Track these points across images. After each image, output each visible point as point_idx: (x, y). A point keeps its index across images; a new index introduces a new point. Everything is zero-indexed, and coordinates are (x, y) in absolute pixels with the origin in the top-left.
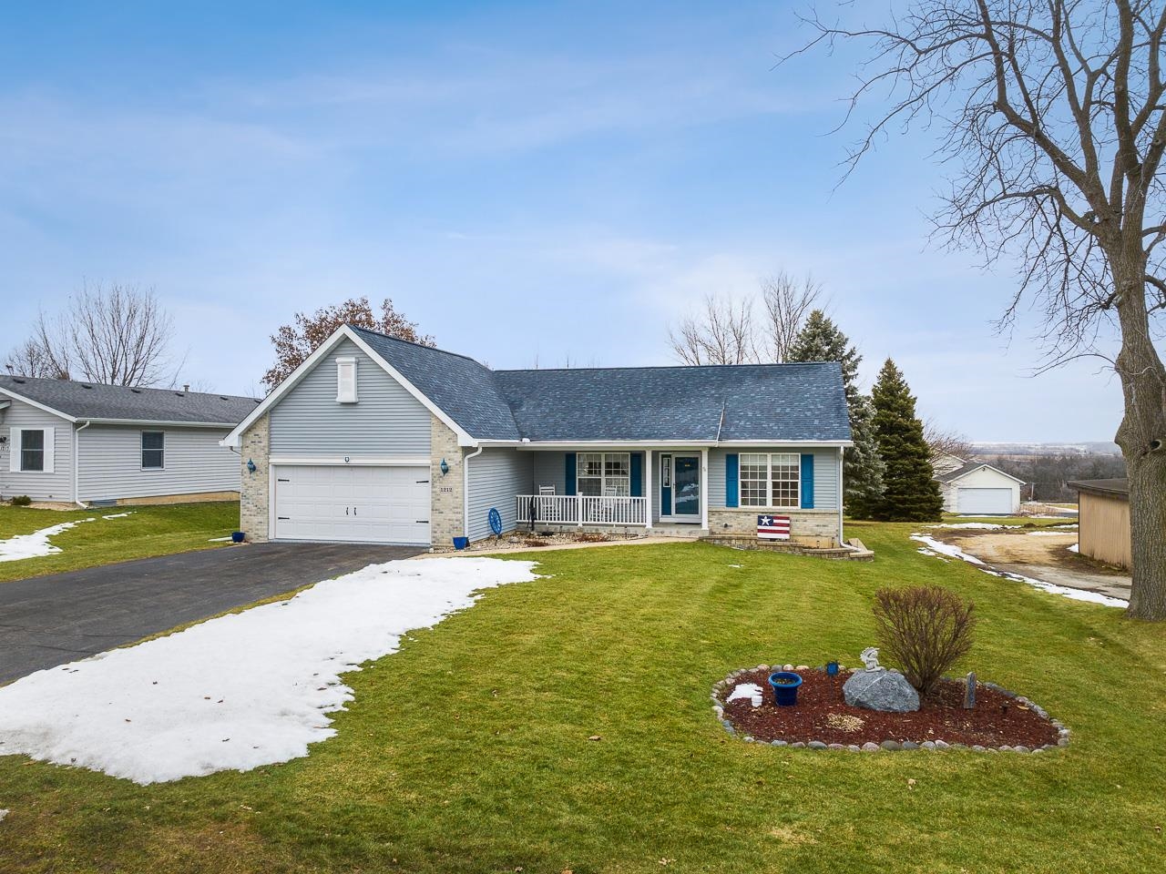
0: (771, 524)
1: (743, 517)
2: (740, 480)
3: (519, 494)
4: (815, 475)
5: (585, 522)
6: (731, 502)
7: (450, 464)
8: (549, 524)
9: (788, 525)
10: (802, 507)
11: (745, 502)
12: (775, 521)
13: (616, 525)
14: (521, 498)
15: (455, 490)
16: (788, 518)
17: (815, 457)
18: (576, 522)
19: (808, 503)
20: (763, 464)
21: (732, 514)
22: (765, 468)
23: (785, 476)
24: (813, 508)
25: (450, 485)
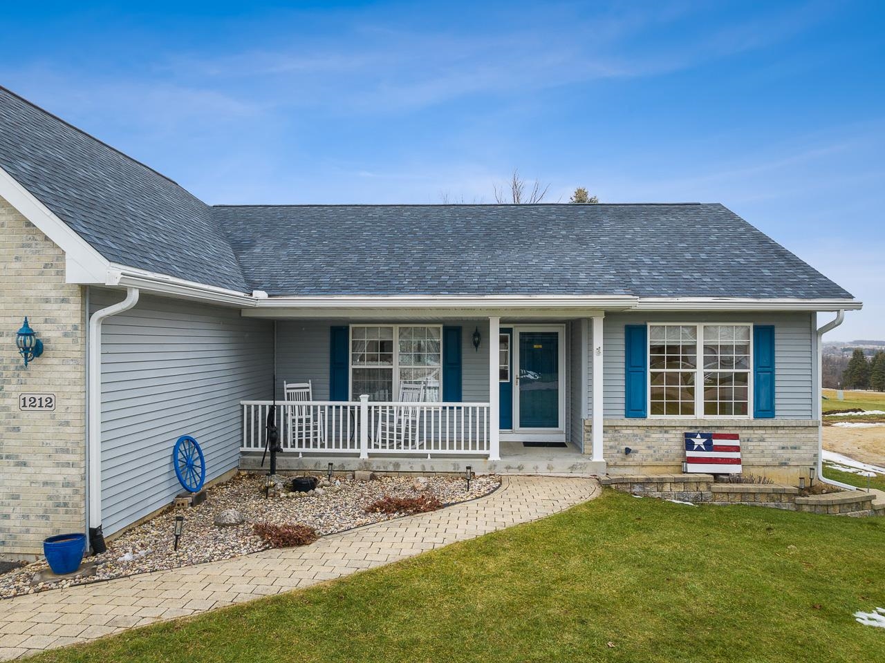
0: (709, 446)
1: (656, 435)
2: (649, 370)
3: (245, 398)
4: (777, 360)
5: (373, 450)
6: (634, 409)
7: (46, 332)
8: (305, 454)
9: (737, 449)
10: (756, 416)
11: (656, 409)
12: (716, 442)
13: (433, 456)
14: (249, 407)
15: (60, 404)
16: (736, 437)
17: (777, 330)
18: (355, 450)
19: (766, 409)
20: (688, 341)
21: (637, 431)
22: (693, 348)
23: (726, 363)
24: (773, 416)
25: (47, 389)
